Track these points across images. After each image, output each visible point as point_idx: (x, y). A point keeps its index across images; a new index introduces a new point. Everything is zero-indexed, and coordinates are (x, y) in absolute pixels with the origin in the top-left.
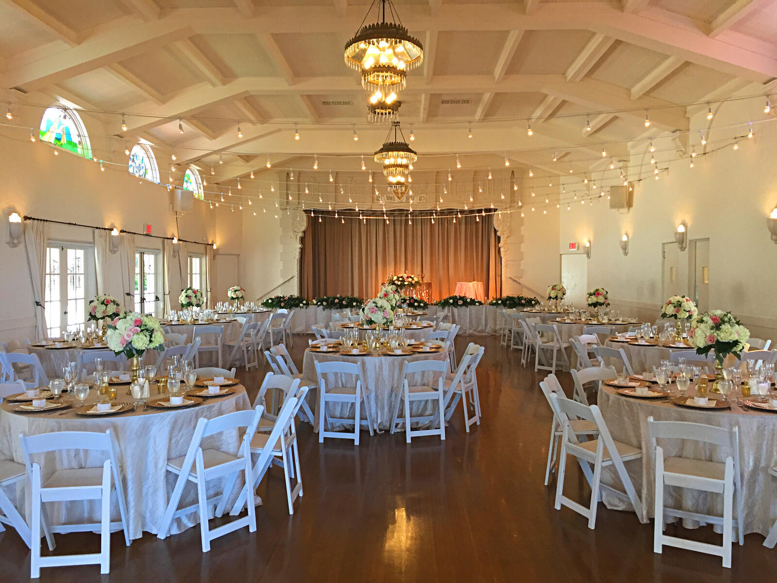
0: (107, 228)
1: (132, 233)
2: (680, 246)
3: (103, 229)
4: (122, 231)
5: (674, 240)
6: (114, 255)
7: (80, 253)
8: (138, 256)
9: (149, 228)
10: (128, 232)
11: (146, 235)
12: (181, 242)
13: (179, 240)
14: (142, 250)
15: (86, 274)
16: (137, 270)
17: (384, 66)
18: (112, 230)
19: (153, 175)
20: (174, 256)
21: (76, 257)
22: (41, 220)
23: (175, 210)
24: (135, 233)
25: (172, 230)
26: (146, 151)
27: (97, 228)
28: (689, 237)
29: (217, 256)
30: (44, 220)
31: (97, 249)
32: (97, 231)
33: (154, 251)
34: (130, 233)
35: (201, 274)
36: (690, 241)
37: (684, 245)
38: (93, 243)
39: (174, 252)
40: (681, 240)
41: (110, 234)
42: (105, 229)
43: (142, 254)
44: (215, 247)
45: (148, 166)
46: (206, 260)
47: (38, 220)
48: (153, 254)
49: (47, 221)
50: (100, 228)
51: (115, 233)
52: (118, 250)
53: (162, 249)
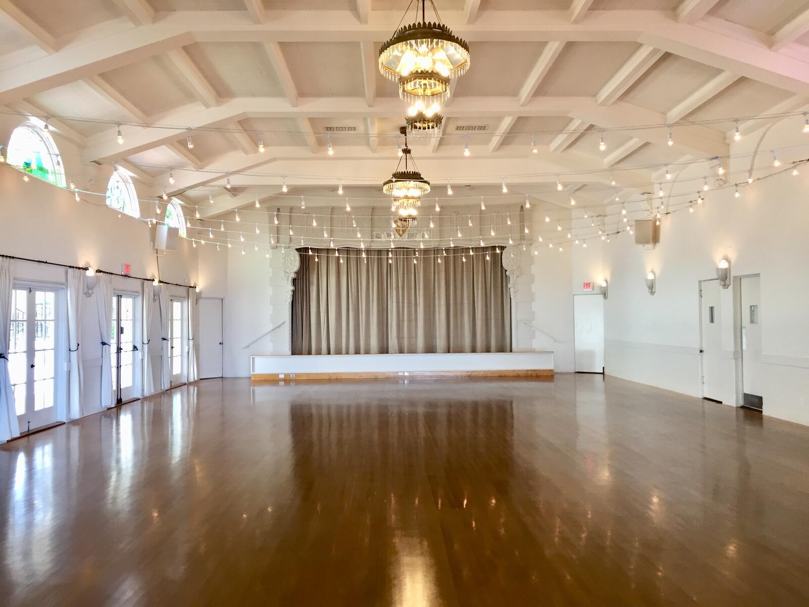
0: (81, 267)
1: (110, 273)
2: (723, 283)
3: (76, 268)
4: (99, 271)
5: (716, 277)
6: (89, 298)
7: (50, 296)
8: (115, 299)
9: (128, 266)
10: (105, 272)
11: (125, 276)
12: (162, 284)
13: (160, 282)
14: (120, 293)
15: (57, 320)
16: (114, 316)
17: (427, 72)
18: (86, 269)
19: (133, 210)
20: (154, 300)
21: (45, 300)
22: (7, 257)
23: (156, 248)
24: (112, 274)
25: (152, 271)
26: (125, 182)
27: (70, 267)
28: (734, 273)
29: (201, 301)
30: (10, 257)
31: (70, 291)
32: (70, 270)
33: (133, 294)
34: (107, 273)
35: (182, 320)
36: (735, 277)
37: (727, 282)
38: (66, 284)
39: (154, 295)
40: (724, 278)
41: (85, 273)
42: (79, 268)
43: (119, 297)
44: (197, 290)
45: (127, 200)
46: (188, 305)
48: (131, 297)
49: (13, 258)
50: (73, 267)
51: (91, 273)
52: (93, 293)
53: (141, 292)
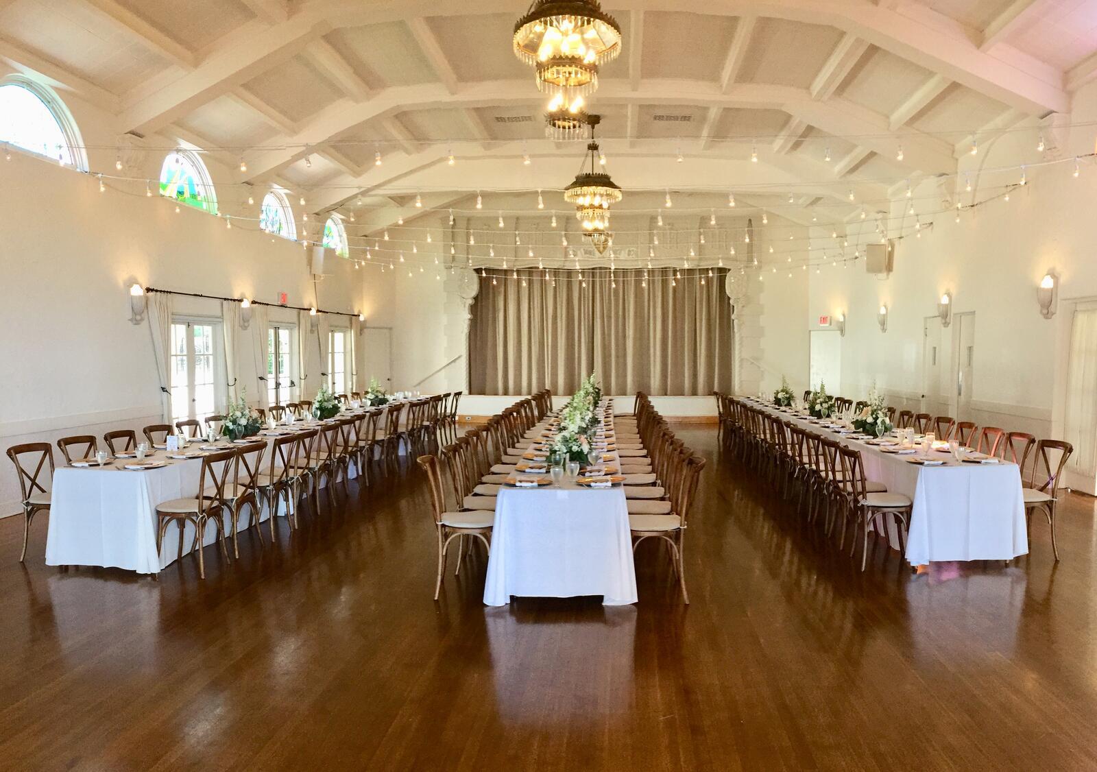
0: (236, 298)
1: (265, 304)
2: (943, 321)
3: (231, 300)
4: (254, 302)
5: (937, 314)
6: (246, 331)
7: (208, 329)
8: (272, 332)
9: (284, 296)
10: (260, 303)
11: (282, 306)
12: (320, 313)
13: (318, 311)
14: (277, 325)
15: (215, 355)
16: (272, 349)
17: (567, 57)
18: (241, 301)
19: (289, 232)
20: (312, 331)
21: (204, 334)
22: (164, 292)
23: (313, 273)
24: (268, 304)
25: (309, 299)
26: (280, 200)
27: (225, 299)
28: (954, 310)
29: (365, 330)
30: (167, 292)
31: (226, 325)
32: (225, 302)
33: (289, 326)
34: (263, 304)
35: (345, 353)
36: (955, 314)
37: (948, 320)
38: (222, 317)
39: (312, 326)
40: (945, 315)
41: (240, 305)
42: (234, 300)
43: (276, 329)
44: (362, 318)
45: (283, 221)
46: (352, 335)
47: (161, 291)
48: (287, 329)
49: (170, 292)
50: (228, 299)
51: (246, 304)
52: (248, 326)
53: (297, 323)
